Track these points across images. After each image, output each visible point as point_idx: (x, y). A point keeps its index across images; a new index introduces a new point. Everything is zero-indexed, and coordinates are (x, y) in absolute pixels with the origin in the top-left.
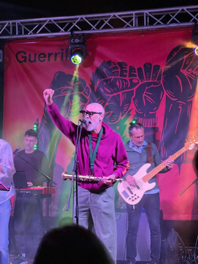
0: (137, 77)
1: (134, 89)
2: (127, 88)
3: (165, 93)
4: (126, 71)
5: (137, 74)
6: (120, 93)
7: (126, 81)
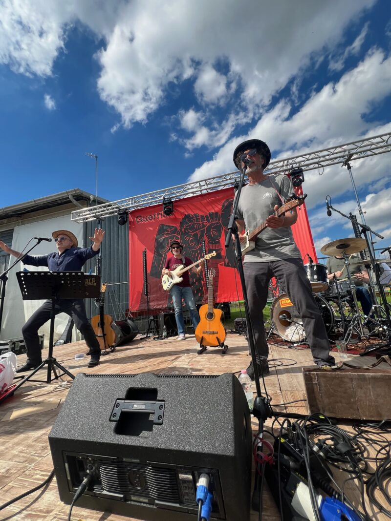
0: (206, 221)
1: (205, 228)
2: (201, 228)
3: (224, 228)
5: (205, 219)
6: (198, 232)
7: (200, 224)
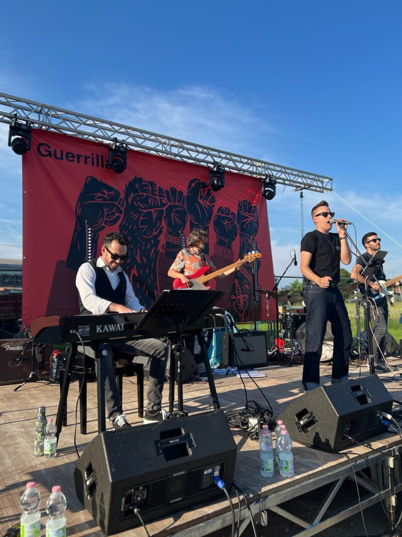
0: (166, 199)
1: (165, 208)
2: (158, 206)
3: (189, 216)
4: (156, 191)
5: (165, 195)
6: (153, 210)
7: (157, 200)
